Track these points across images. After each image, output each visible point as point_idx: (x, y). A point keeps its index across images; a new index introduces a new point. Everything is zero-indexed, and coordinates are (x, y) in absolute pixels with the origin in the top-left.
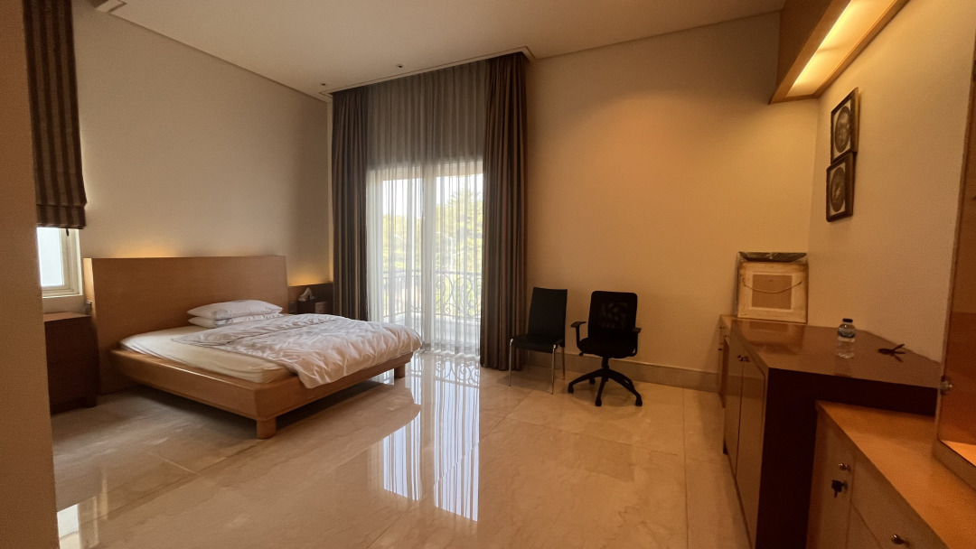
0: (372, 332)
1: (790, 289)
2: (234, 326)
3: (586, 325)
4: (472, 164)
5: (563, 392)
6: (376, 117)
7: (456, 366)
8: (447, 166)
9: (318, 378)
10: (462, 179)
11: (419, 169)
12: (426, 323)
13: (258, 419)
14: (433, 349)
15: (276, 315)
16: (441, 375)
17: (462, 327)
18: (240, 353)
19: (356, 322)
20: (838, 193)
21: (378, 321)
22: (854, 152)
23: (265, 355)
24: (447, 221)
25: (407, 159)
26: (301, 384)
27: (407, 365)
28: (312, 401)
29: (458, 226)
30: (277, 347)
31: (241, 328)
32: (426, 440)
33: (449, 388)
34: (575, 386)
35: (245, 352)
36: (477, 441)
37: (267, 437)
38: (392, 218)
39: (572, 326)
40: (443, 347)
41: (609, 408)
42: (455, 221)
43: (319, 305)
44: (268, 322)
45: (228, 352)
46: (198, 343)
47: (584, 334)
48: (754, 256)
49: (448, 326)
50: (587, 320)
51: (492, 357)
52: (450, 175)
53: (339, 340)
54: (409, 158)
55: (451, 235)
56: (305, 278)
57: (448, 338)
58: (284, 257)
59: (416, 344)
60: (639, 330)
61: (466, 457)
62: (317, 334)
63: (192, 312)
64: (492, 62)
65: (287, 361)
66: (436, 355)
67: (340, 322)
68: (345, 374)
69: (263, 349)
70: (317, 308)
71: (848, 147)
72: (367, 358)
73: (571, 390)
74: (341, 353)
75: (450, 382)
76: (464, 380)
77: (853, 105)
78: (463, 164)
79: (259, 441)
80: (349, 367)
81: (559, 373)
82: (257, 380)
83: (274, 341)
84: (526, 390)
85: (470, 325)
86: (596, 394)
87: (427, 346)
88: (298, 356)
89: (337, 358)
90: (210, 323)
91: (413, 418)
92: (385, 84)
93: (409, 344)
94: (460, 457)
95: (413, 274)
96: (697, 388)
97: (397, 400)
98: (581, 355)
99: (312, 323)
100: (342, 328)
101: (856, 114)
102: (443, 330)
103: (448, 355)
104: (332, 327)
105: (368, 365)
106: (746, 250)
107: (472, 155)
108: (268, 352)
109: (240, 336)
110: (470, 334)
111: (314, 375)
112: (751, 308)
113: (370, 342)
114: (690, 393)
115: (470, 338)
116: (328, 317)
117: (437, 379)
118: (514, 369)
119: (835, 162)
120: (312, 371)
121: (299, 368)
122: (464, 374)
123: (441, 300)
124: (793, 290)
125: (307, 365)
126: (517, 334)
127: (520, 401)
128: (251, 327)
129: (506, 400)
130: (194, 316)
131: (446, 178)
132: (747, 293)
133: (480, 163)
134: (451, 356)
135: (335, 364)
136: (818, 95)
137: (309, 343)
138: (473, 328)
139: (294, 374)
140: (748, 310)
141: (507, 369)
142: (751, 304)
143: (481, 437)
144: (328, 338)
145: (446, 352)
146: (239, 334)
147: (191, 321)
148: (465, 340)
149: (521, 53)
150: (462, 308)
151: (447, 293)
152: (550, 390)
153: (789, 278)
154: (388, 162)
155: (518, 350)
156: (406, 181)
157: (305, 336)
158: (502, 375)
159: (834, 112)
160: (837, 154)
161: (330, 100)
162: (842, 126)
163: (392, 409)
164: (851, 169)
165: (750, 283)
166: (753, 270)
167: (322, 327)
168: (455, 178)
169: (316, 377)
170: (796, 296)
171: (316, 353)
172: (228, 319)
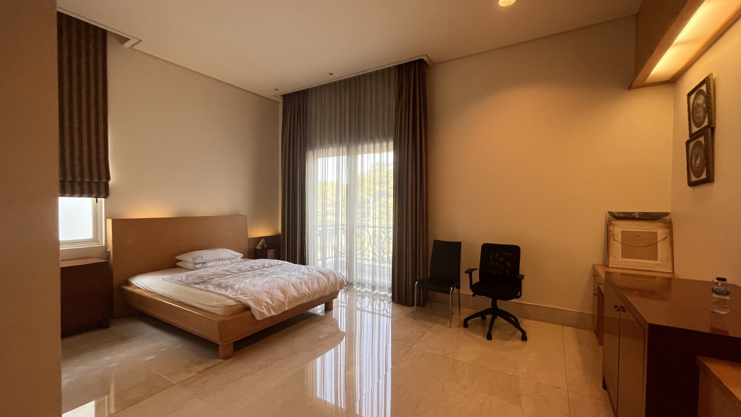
0: (308, 274)
1: (657, 243)
2: (208, 269)
3: (477, 272)
4: (385, 144)
5: (459, 326)
6: (313, 110)
7: (373, 301)
8: (366, 146)
9: (265, 311)
10: (377, 155)
11: (345, 149)
12: (349, 268)
13: (220, 344)
14: (355, 287)
15: (238, 260)
16: (361, 306)
17: (378, 269)
18: (210, 291)
19: (297, 266)
20: (698, 162)
21: (314, 265)
22: (711, 128)
23: (227, 293)
24: (366, 184)
25: (336, 142)
26: (253, 316)
27: (334, 300)
28: (261, 329)
29: (374, 189)
30: (237, 287)
31: (211, 271)
32: (350, 364)
33: (367, 317)
34: (469, 322)
35: (213, 290)
36: (390, 366)
37: (227, 358)
38: (324, 184)
39: (466, 272)
40: (363, 285)
41: (498, 341)
42: (372, 185)
43: (270, 252)
44: (232, 265)
45: (201, 290)
46: (180, 282)
47: (476, 278)
48: (622, 215)
49: (366, 268)
50: (478, 268)
51: (402, 295)
52: (368, 152)
53: (283, 281)
54: (338, 141)
55: (369, 195)
56: (261, 231)
57: (366, 278)
58: (246, 216)
59: (342, 285)
60: (523, 277)
61: (380, 380)
62: (267, 276)
63: (178, 257)
64: (400, 68)
65: (243, 298)
66: (357, 292)
67: (284, 266)
68: (287, 309)
69: (226, 288)
70: (269, 255)
71: (706, 123)
72: (303, 296)
73: (466, 325)
74: (284, 292)
75: (368, 312)
76: (380, 311)
77: (708, 88)
78: (378, 145)
79: (220, 360)
80: (290, 303)
81: (456, 310)
82: (220, 313)
83: (235, 281)
84: (429, 324)
85: (384, 268)
86: (488, 329)
87: (350, 284)
88: (252, 294)
89: (280, 296)
90: (191, 266)
91: (340, 343)
92: (320, 87)
93: (336, 283)
94: (376, 381)
95: (340, 227)
96: (576, 327)
97: (326, 329)
98: (474, 296)
99: (264, 267)
100: (285, 271)
101: (712, 95)
102: (362, 272)
103: (366, 292)
104: (278, 270)
105: (304, 301)
106: (614, 210)
107: (385, 137)
108: (230, 290)
109: (211, 277)
110: (384, 275)
111: (263, 309)
112: (621, 259)
113: (306, 283)
114: (569, 331)
115: (384, 278)
116: (276, 261)
117: (359, 309)
118: (419, 305)
119: (693, 136)
120: (261, 306)
121: (251, 304)
122: (380, 306)
123: (361, 248)
124: (659, 245)
125: (258, 301)
126: (421, 277)
127: (424, 333)
128: (219, 270)
129: (412, 332)
130: (180, 261)
131: (365, 155)
132: (617, 247)
133: (391, 144)
134: (369, 293)
135: (279, 301)
136: (673, 81)
137: (260, 284)
138: (386, 270)
139: (247, 308)
140: (619, 261)
141: (413, 305)
142: (620, 255)
143: (393, 364)
144: (275, 279)
145: (366, 289)
146: (210, 275)
147: (178, 264)
148: (380, 280)
149: (422, 59)
150: (377, 254)
151: (366, 243)
152: (448, 324)
153: (656, 234)
154: (322, 144)
155: (421, 290)
156: (335, 158)
157: (258, 278)
158: (409, 310)
159: (689, 95)
160: (695, 129)
161: (281, 100)
162: (699, 105)
163: (322, 337)
164: (710, 142)
165: (619, 238)
166: (620, 227)
167: (271, 270)
168: (372, 155)
169: (264, 311)
170: (663, 249)
171: (265, 291)
172: (204, 263)
